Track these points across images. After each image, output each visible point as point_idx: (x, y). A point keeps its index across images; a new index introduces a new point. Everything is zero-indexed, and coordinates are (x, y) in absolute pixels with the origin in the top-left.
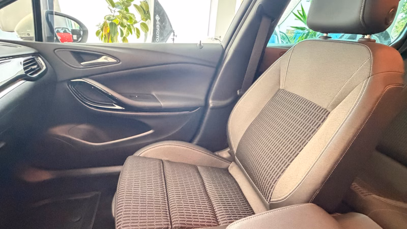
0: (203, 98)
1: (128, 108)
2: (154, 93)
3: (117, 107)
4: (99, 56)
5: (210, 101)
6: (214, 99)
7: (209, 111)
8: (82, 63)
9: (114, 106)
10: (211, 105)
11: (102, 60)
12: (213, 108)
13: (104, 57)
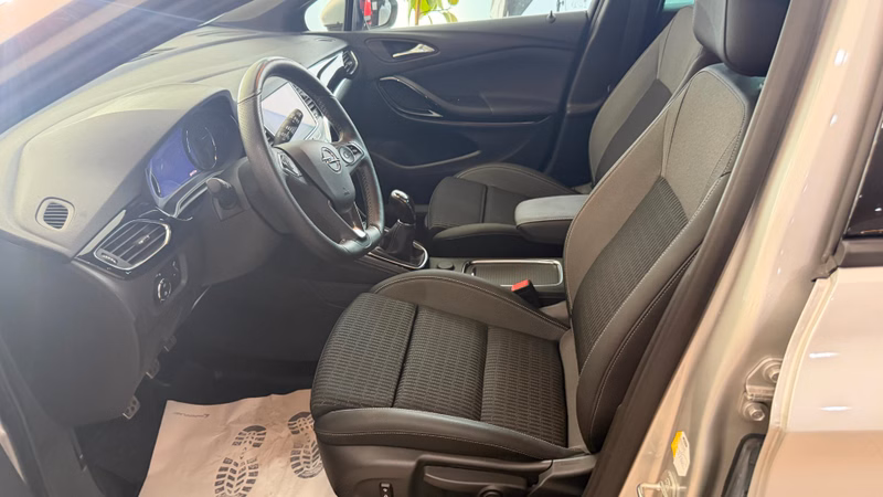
0: (557, 101)
1: (447, 115)
2: (483, 96)
3: (435, 114)
4: (414, 45)
5: (568, 106)
6: (572, 102)
7: (565, 121)
8: (394, 56)
9: (430, 112)
10: (568, 112)
11: (416, 50)
12: (572, 117)
13: (420, 45)
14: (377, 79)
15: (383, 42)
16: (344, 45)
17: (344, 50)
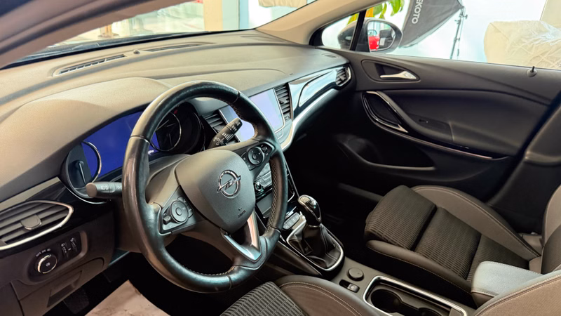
1: (412, 132)
2: (450, 123)
4: (399, 70)
5: (528, 152)
7: (521, 165)
8: (382, 76)
9: (398, 126)
10: (526, 158)
11: (405, 75)
12: (529, 163)
13: (404, 72)
14: (364, 92)
15: (377, 65)
16: (344, 61)
17: (344, 65)
